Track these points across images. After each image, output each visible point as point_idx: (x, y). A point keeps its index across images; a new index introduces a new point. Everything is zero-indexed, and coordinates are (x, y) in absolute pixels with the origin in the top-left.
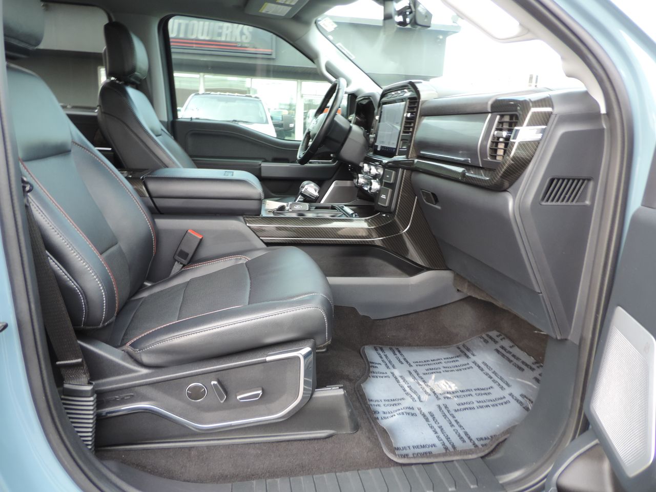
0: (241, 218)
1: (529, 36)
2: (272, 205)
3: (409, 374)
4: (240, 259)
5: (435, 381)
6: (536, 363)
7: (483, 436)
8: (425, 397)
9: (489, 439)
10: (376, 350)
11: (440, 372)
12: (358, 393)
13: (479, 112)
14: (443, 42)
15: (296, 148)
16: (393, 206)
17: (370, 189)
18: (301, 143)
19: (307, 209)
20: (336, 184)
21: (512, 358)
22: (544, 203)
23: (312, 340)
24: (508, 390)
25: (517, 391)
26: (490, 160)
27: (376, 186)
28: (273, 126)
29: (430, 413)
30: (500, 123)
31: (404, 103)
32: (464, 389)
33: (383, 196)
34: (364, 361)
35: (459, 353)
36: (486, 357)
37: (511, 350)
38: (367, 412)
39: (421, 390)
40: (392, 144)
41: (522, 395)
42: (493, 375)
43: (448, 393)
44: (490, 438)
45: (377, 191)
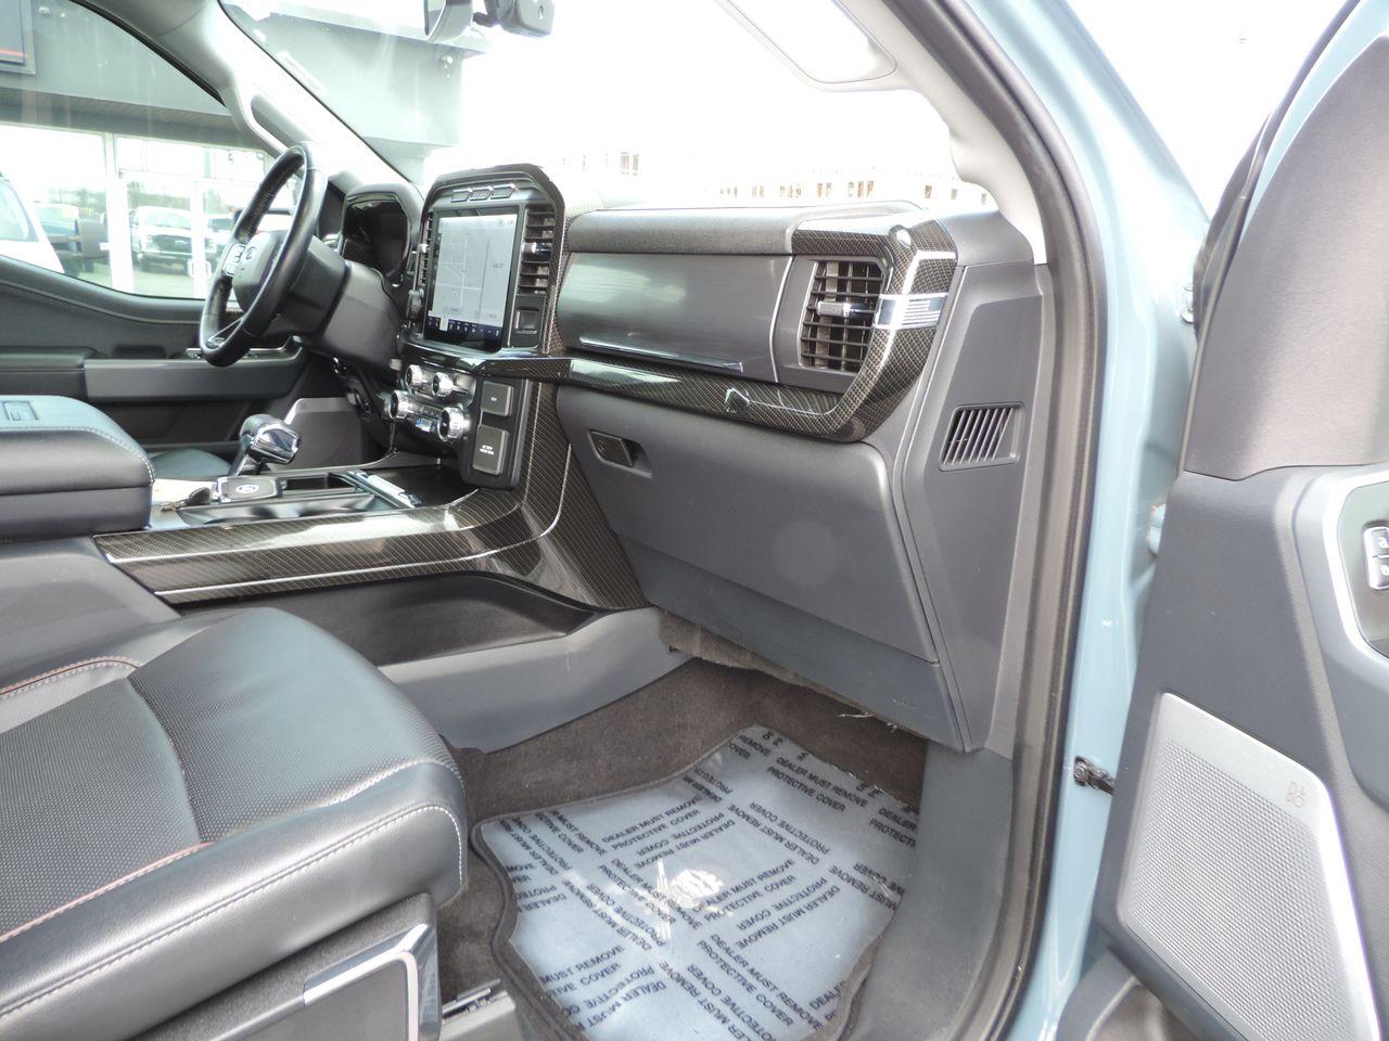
0: (88, 543)
1: (894, 79)
2: (169, 490)
3: (605, 876)
4: (108, 667)
5: (669, 880)
6: (863, 786)
7: (820, 992)
8: (664, 930)
9: (833, 996)
10: (508, 829)
11: (671, 852)
12: (508, 969)
13: (756, 250)
14: (454, 69)
15: (193, 319)
16: (516, 473)
17: (445, 430)
18: (205, 305)
19: (275, 493)
20: (302, 406)
21: (810, 784)
22: (944, 466)
23: (424, 898)
24: (826, 862)
25: (844, 858)
26: (803, 367)
27: (459, 422)
28: (51, 248)
29: (692, 969)
30: (821, 280)
31: (513, 217)
32: (738, 882)
33: (487, 450)
34: (491, 870)
35: (691, 793)
36: (756, 791)
37: (803, 764)
38: (550, 1019)
39: (648, 911)
40: (491, 315)
41: (857, 867)
42: (782, 832)
43: (709, 903)
44: (835, 992)
45: (465, 434)
